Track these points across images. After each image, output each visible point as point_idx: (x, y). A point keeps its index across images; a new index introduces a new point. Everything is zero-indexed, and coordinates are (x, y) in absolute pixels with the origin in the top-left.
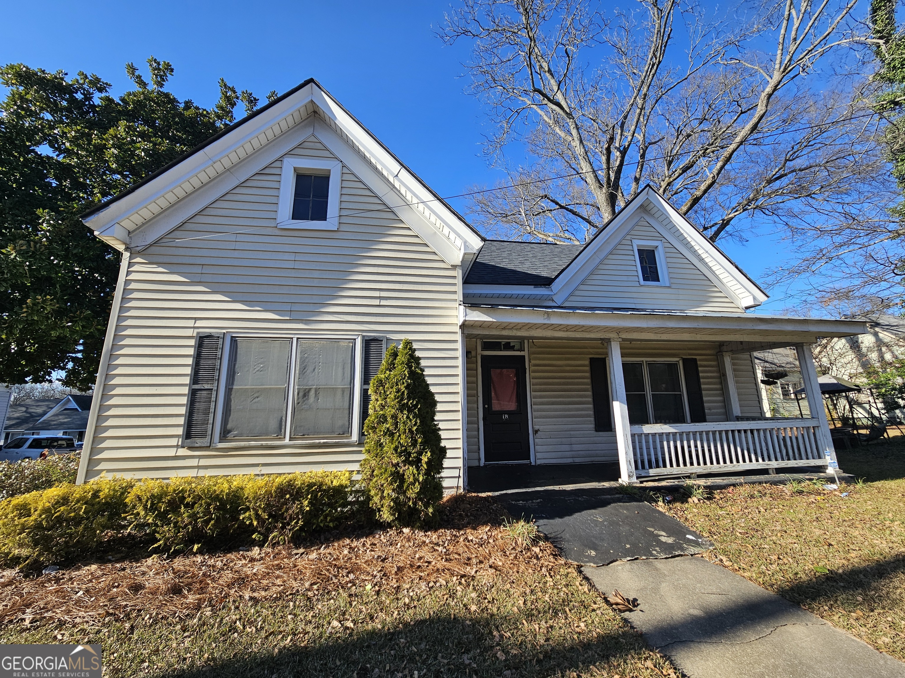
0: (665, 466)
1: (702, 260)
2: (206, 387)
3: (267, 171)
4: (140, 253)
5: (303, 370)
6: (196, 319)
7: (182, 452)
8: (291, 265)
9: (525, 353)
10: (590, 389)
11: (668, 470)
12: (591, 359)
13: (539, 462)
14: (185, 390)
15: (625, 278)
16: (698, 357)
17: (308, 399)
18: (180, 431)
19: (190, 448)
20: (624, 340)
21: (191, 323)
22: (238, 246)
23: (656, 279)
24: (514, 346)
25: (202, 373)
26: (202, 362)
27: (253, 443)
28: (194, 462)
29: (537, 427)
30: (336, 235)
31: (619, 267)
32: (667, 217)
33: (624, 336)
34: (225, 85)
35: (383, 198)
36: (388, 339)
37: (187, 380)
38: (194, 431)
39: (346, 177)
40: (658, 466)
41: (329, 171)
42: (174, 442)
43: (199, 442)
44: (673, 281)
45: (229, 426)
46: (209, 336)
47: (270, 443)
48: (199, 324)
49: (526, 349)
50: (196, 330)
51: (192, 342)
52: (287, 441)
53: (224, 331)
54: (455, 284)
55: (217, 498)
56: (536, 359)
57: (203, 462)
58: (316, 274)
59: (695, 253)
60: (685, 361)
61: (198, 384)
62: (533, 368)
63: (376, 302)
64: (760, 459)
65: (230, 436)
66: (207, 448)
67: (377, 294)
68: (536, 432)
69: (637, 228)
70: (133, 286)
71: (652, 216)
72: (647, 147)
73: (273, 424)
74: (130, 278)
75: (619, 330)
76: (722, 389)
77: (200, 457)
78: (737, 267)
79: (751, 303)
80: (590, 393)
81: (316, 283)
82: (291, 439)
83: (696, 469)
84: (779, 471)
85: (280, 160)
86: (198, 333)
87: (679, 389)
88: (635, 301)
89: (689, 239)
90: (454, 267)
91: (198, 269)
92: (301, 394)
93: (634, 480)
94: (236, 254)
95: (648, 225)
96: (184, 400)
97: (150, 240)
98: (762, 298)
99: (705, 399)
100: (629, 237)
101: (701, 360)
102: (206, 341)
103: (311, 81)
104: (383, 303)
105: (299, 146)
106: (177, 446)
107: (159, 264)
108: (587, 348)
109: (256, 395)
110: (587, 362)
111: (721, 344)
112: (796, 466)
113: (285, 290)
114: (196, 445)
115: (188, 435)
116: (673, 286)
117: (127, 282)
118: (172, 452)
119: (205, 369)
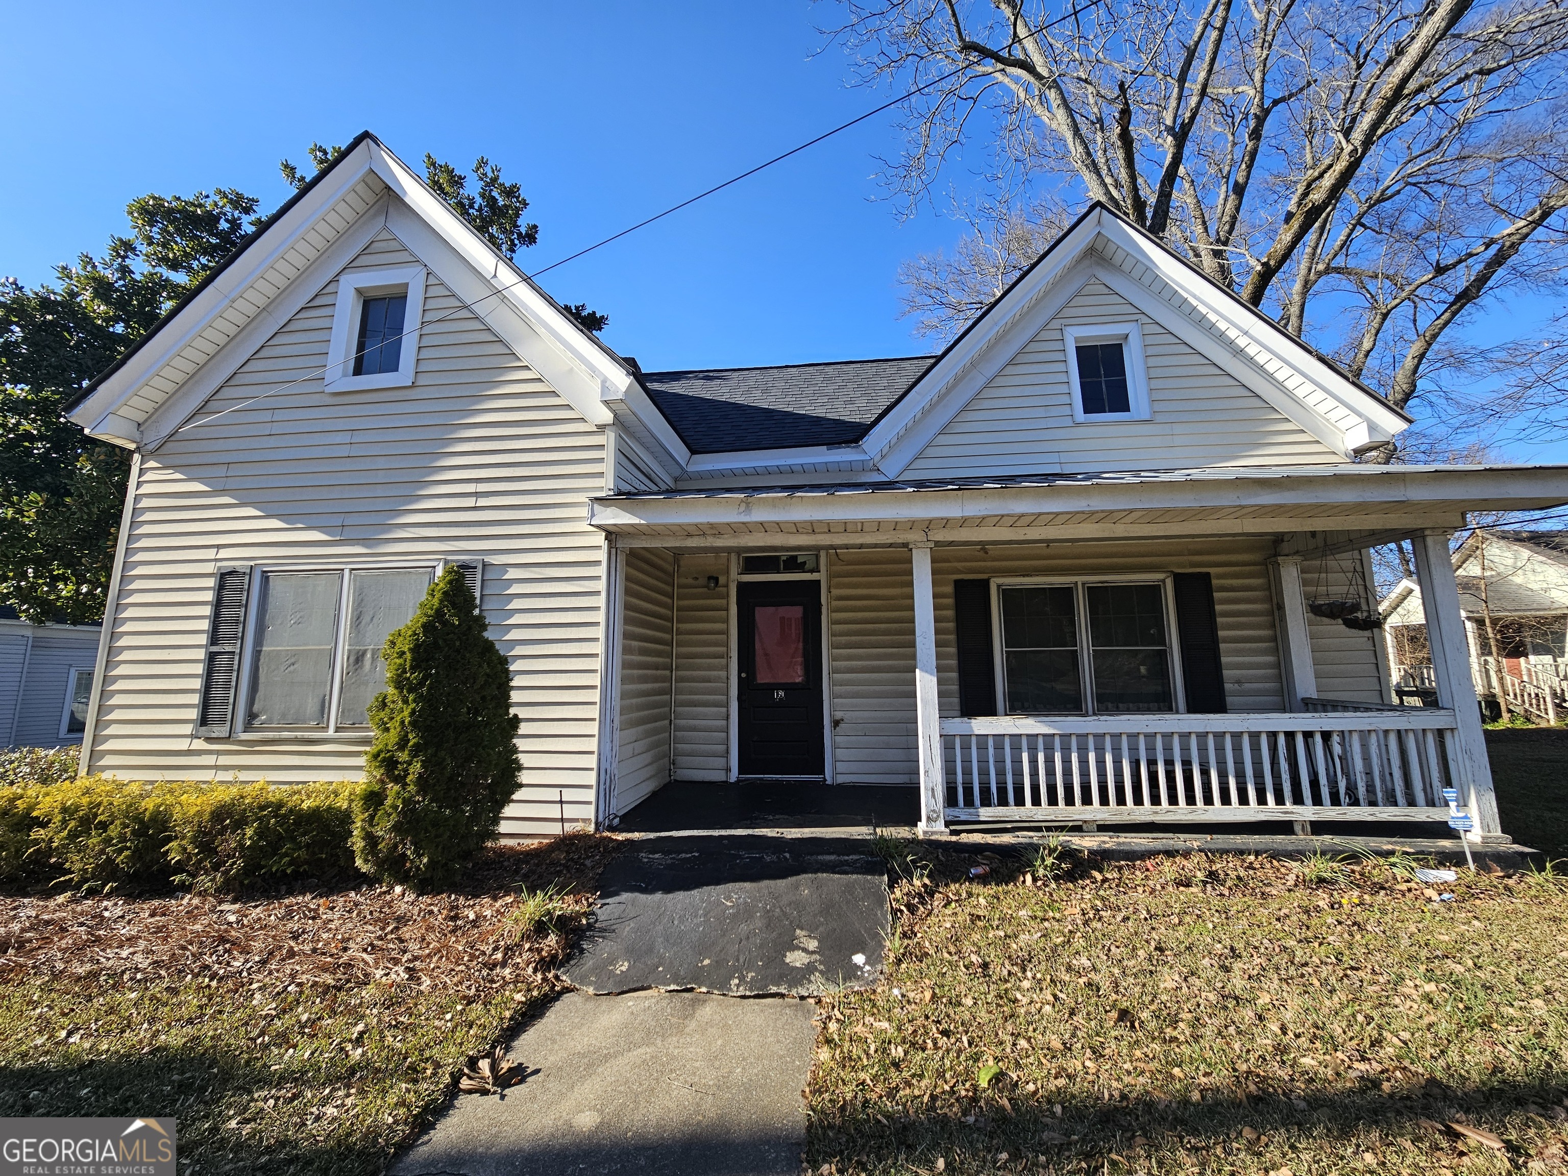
0: (1020, 802)
2: (228, 649)
3: (317, 302)
4: (154, 454)
5: (357, 619)
6: (219, 547)
7: (199, 744)
8: (344, 451)
9: (821, 576)
10: (954, 643)
11: (1028, 811)
12: (957, 583)
13: (841, 779)
14: (201, 654)
15: (1040, 412)
16: (1212, 570)
17: (361, 667)
18: (193, 714)
19: (208, 740)
20: (937, 543)
21: (211, 554)
22: (276, 428)
23: (1120, 403)
24: (805, 563)
25: (223, 629)
26: (225, 612)
27: (286, 734)
28: (210, 760)
29: (839, 715)
30: (410, 394)
31: (1028, 391)
32: (1148, 268)
33: (940, 535)
35: (488, 320)
36: (485, 565)
37: (203, 639)
38: (213, 713)
39: (432, 292)
40: (1003, 802)
41: (406, 285)
42: (188, 729)
43: (221, 731)
44: (1158, 407)
45: (256, 708)
46: (232, 573)
47: (307, 734)
48: (223, 554)
49: (823, 567)
50: (219, 564)
51: (211, 582)
52: (331, 732)
53: (252, 563)
54: (601, 460)
56: (839, 586)
57: (223, 760)
58: (381, 463)
59: (1221, 338)
60: (1179, 579)
61: (217, 644)
62: (836, 603)
63: (470, 502)
64: (1270, 798)
65: (256, 723)
66: (227, 739)
67: (471, 488)
68: (836, 723)
69: (1078, 301)
70: (146, 502)
72: (1267, 112)
73: (312, 706)
74: (139, 492)
75: (928, 525)
76: (1274, 639)
77: (218, 753)
80: (952, 650)
81: (381, 477)
82: (337, 730)
83: (1096, 812)
84: (1318, 828)
85: (335, 280)
86: (219, 568)
87: (1161, 639)
88: (1064, 458)
90: (602, 428)
91: (221, 471)
92: (352, 659)
93: (940, 826)
94: (272, 442)
95: (1106, 291)
96: (199, 669)
97: (166, 431)
98: (1392, 425)
99: (1224, 660)
100: (1056, 324)
101: (1220, 576)
102: (230, 580)
103: (367, 135)
104: (482, 502)
105: (365, 251)
106: (193, 736)
107: (175, 467)
108: (948, 561)
109: (293, 660)
110: (949, 589)
111: (1278, 539)
112: (1370, 819)
113: (336, 493)
114: (214, 735)
115: (204, 721)
116: (1159, 418)
117: (137, 498)
118: (183, 745)
119: (226, 622)
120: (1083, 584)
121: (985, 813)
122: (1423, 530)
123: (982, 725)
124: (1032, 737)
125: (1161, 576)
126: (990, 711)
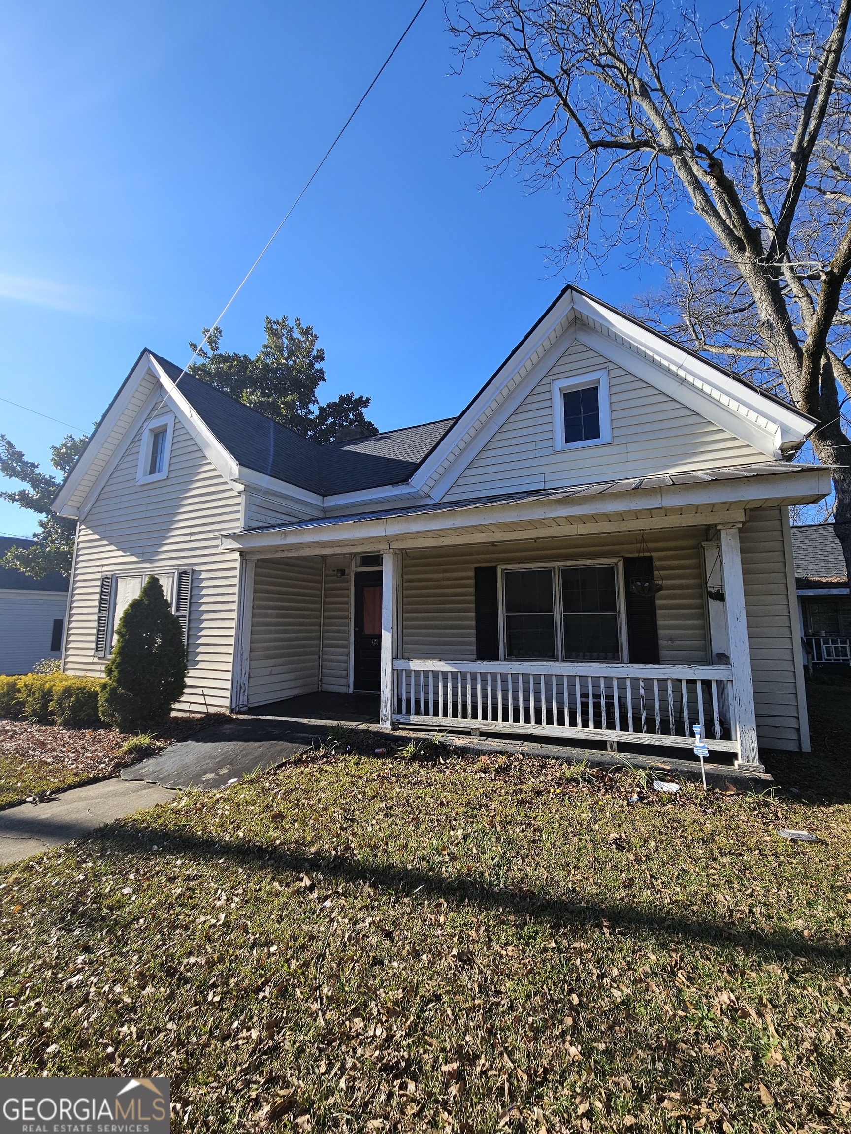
0: (436, 714)
1: (684, 381)
2: (104, 615)
3: (136, 439)
4: (83, 521)
6: (103, 565)
7: (95, 660)
8: (144, 515)
10: (474, 609)
11: (440, 720)
12: (477, 570)
14: (95, 617)
15: (532, 446)
16: (654, 554)
18: (93, 645)
19: (99, 658)
21: (100, 569)
23: (594, 433)
25: (103, 605)
26: (104, 597)
28: (99, 667)
31: (526, 431)
33: (396, 545)
36: (193, 571)
37: (96, 610)
38: (100, 645)
39: (177, 426)
40: (427, 713)
41: (167, 424)
42: (92, 653)
44: (616, 432)
46: (106, 578)
48: (103, 569)
50: (102, 574)
51: (99, 583)
53: (113, 573)
54: (240, 511)
56: (408, 573)
58: (156, 520)
59: (669, 371)
60: (628, 562)
61: (101, 612)
62: (406, 584)
63: (187, 538)
66: (103, 657)
69: (565, 360)
70: (81, 546)
74: (79, 541)
77: (101, 663)
80: (473, 614)
83: (479, 724)
84: (623, 747)
85: (142, 426)
86: (102, 576)
87: (613, 607)
88: (547, 478)
89: (650, 353)
90: (240, 493)
91: (104, 528)
93: (388, 725)
94: (120, 512)
95: (584, 349)
96: (95, 624)
97: (88, 510)
98: (805, 430)
99: (660, 622)
100: (547, 380)
101: (661, 559)
102: (106, 581)
104: (194, 538)
105: (152, 410)
106: (93, 656)
107: (90, 528)
108: (471, 554)
110: (472, 574)
112: (657, 743)
113: (141, 536)
114: (100, 656)
115: (97, 649)
116: (616, 441)
117: (78, 544)
118: (90, 660)
119: (104, 602)
120: (559, 567)
121: (414, 719)
122: (716, 525)
123: (416, 665)
124: (445, 674)
125: (614, 560)
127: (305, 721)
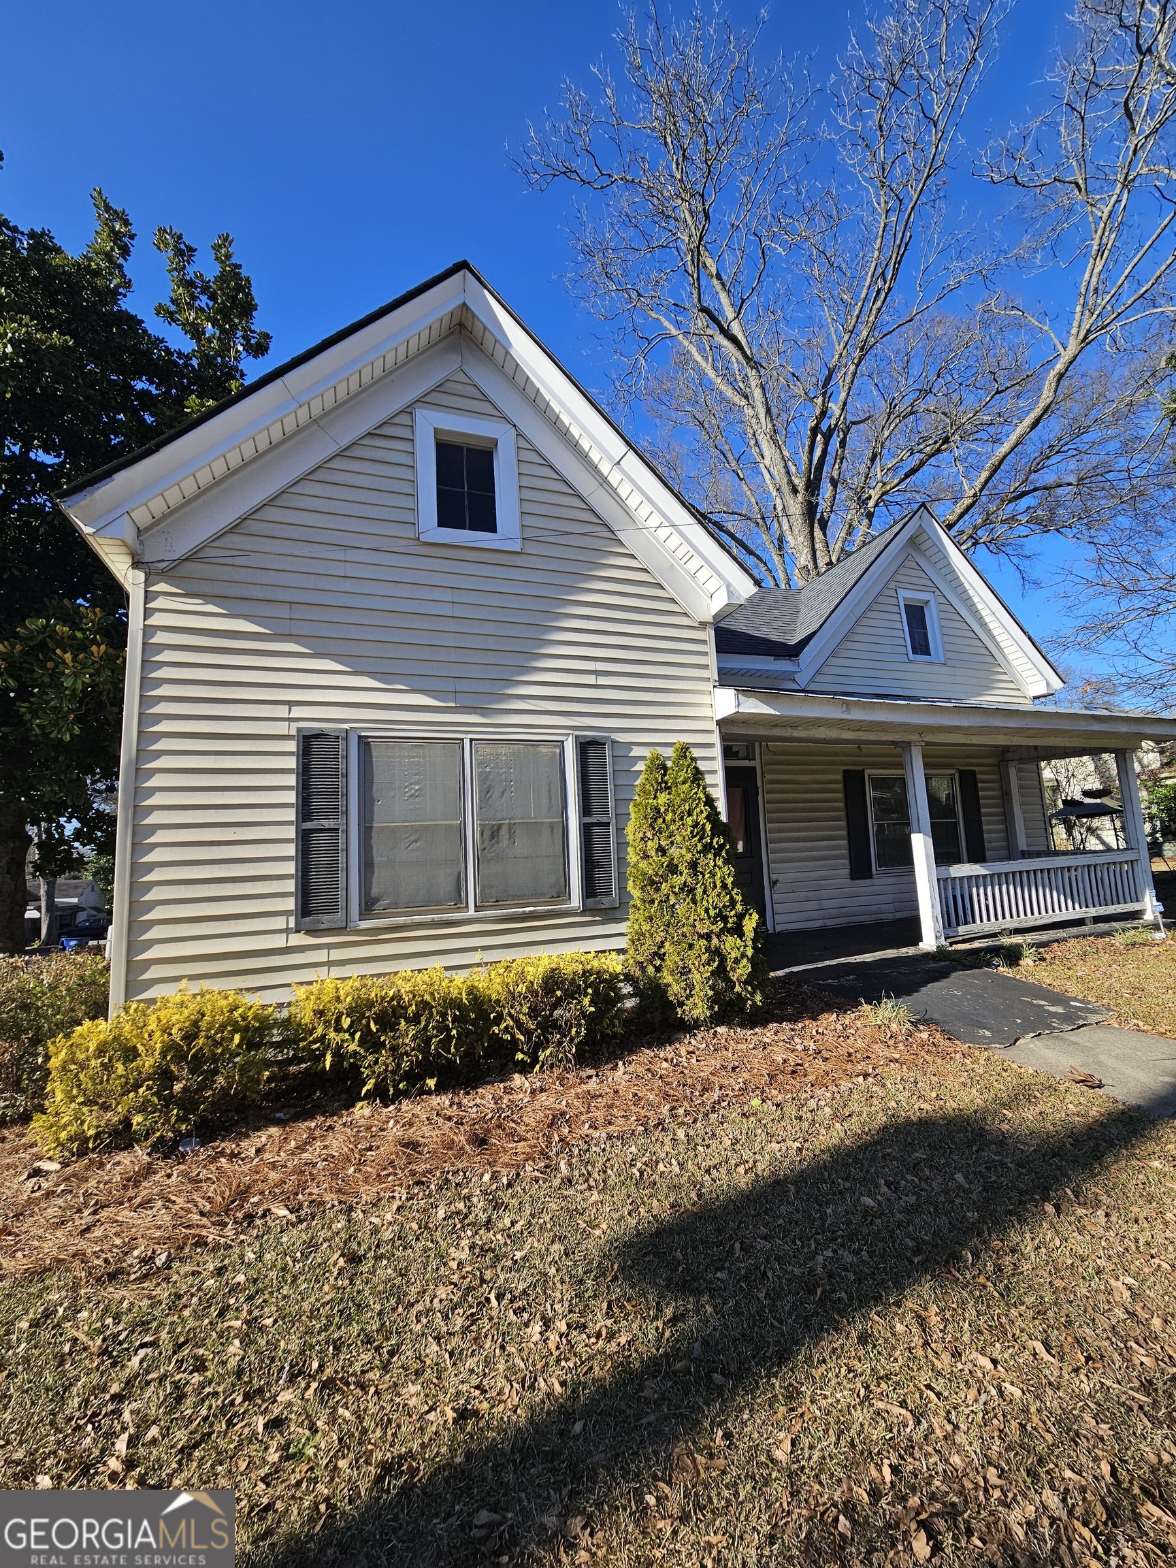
0: (974, 921)
1: (984, 625)
2: (327, 824)
3: (386, 431)
4: (166, 574)
5: (486, 793)
6: (291, 704)
7: (297, 940)
8: (447, 610)
9: (755, 763)
10: (844, 817)
11: (978, 926)
12: (845, 772)
13: (779, 928)
14: (291, 833)
15: (889, 649)
16: (976, 769)
17: (498, 842)
18: (290, 904)
20: (928, 744)
21: (282, 712)
22: (350, 570)
24: (737, 752)
25: (316, 802)
26: (314, 782)
27: (417, 918)
28: (321, 956)
29: (774, 877)
30: (519, 561)
31: (881, 632)
32: (945, 557)
33: (929, 738)
34: (108, 208)
35: (590, 500)
36: (614, 742)
37: (291, 815)
38: (314, 903)
39: (526, 456)
40: (966, 923)
41: (496, 443)
42: (280, 923)
43: (326, 920)
44: (949, 655)
45: (374, 891)
46: (320, 735)
47: (445, 916)
48: (297, 712)
49: (757, 756)
50: (294, 725)
51: (292, 746)
52: (471, 912)
53: (346, 726)
54: (706, 654)
55: (455, 1003)
56: (771, 772)
57: (336, 955)
58: (490, 629)
59: (976, 613)
60: (961, 773)
61: (312, 820)
62: (767, 787)
63: (591, 680)
64: (1077, 906)
65: (378, 907)
66: (342, 930)
67: (590, 666)
68: (774, 883)
69: (902, 571)
70: (161, 637)
71: (923, 553)
73: (445, 885)
74: (151, 621)
75: (922, 730)
76: (1004, 814)
77: (329, 947)
78: (1030, 639)
79: (1043, 690)
80: (843, 823)
81: (491, 644)
82: (477, 909)
83: (1010, 923)
84: (1096, 920)
85: (408, 411)
86: (299, 730)
87: (954, 814)
88: (902, 684)
89: (971, 593)
90: (703, 625)
91: (283, 611)
92: (487, 834)
93: (943, 942)
94: (348, 586)
95: (917, 567)
96: (291, 850)
97: (182, 550)
98: (1057, 684)
99: (984, 827)
100: (892, 585)
101: (982, 773)
102: (315, 744)
103: (463, 265)
104: (602, 681)
105: (438, 389)
106: (287, 931)
107: (207, 597)
108: (839, 755)
109: (412, 838)
110: (839, 777)
111: (1006, 750)
113: (441, 655)
114: (323, 927)
115: (305, 909)
116: (949, 663)
117: (148, 631)
118: (279, 942)
119: (319, 794)
121: (962, 929)
123: (959, 870)
124: (977, 877)
125: (952, 772)
126: (958, 861)
127: (851, 959)
